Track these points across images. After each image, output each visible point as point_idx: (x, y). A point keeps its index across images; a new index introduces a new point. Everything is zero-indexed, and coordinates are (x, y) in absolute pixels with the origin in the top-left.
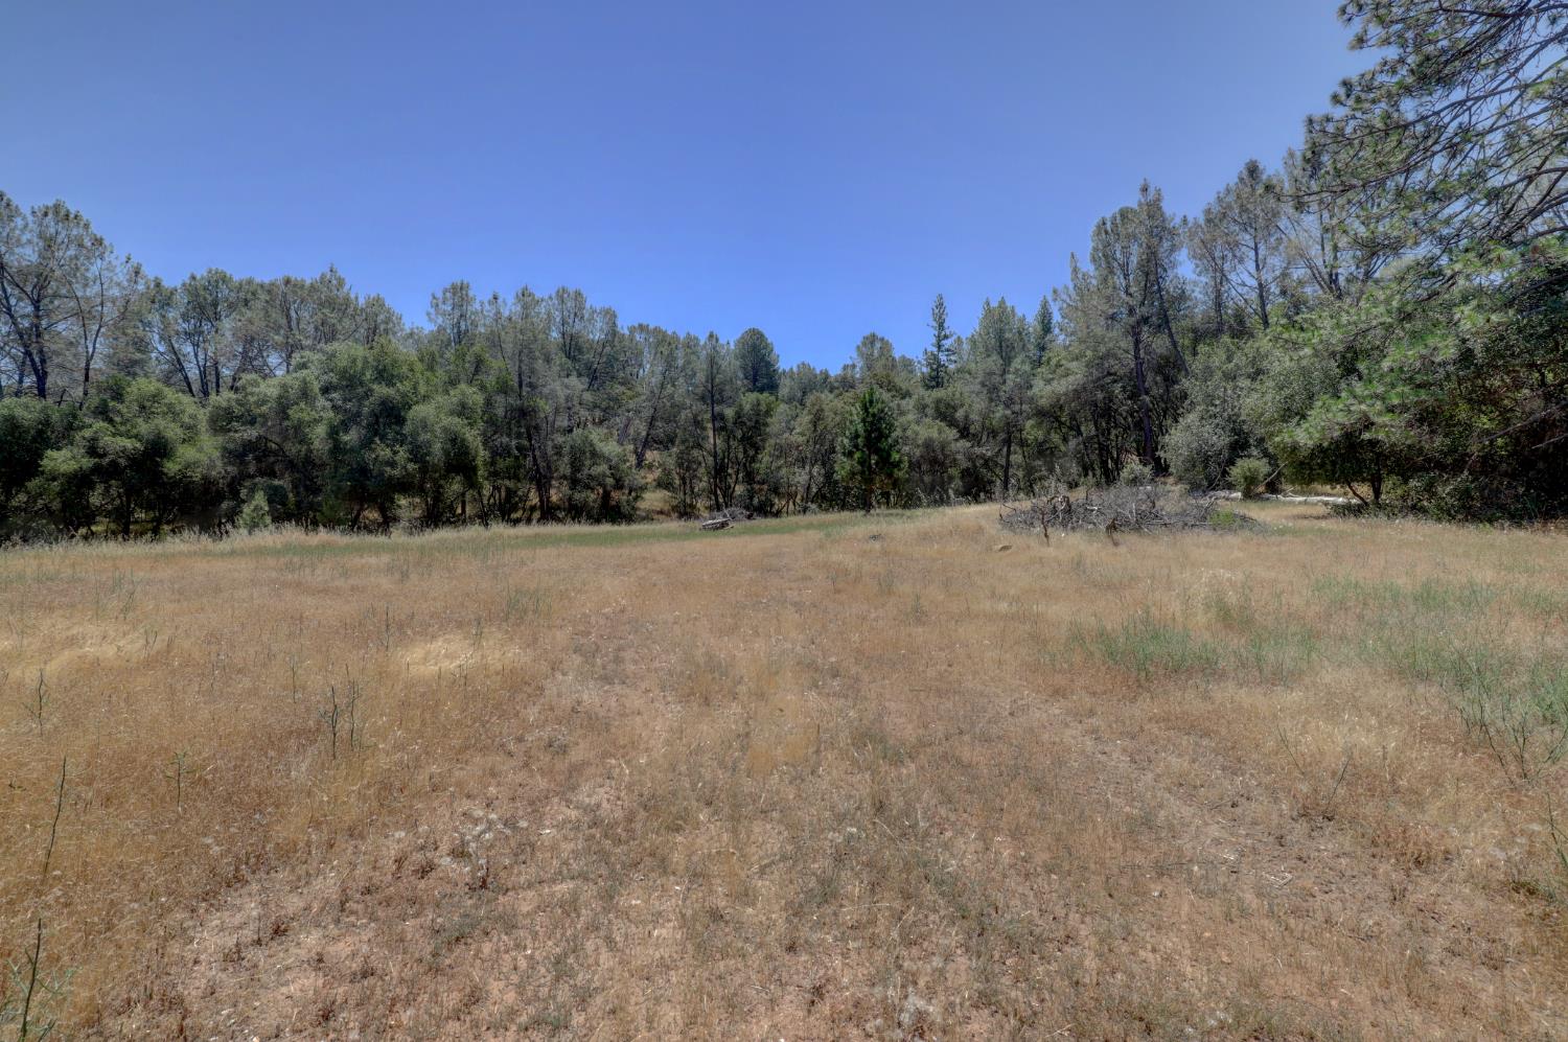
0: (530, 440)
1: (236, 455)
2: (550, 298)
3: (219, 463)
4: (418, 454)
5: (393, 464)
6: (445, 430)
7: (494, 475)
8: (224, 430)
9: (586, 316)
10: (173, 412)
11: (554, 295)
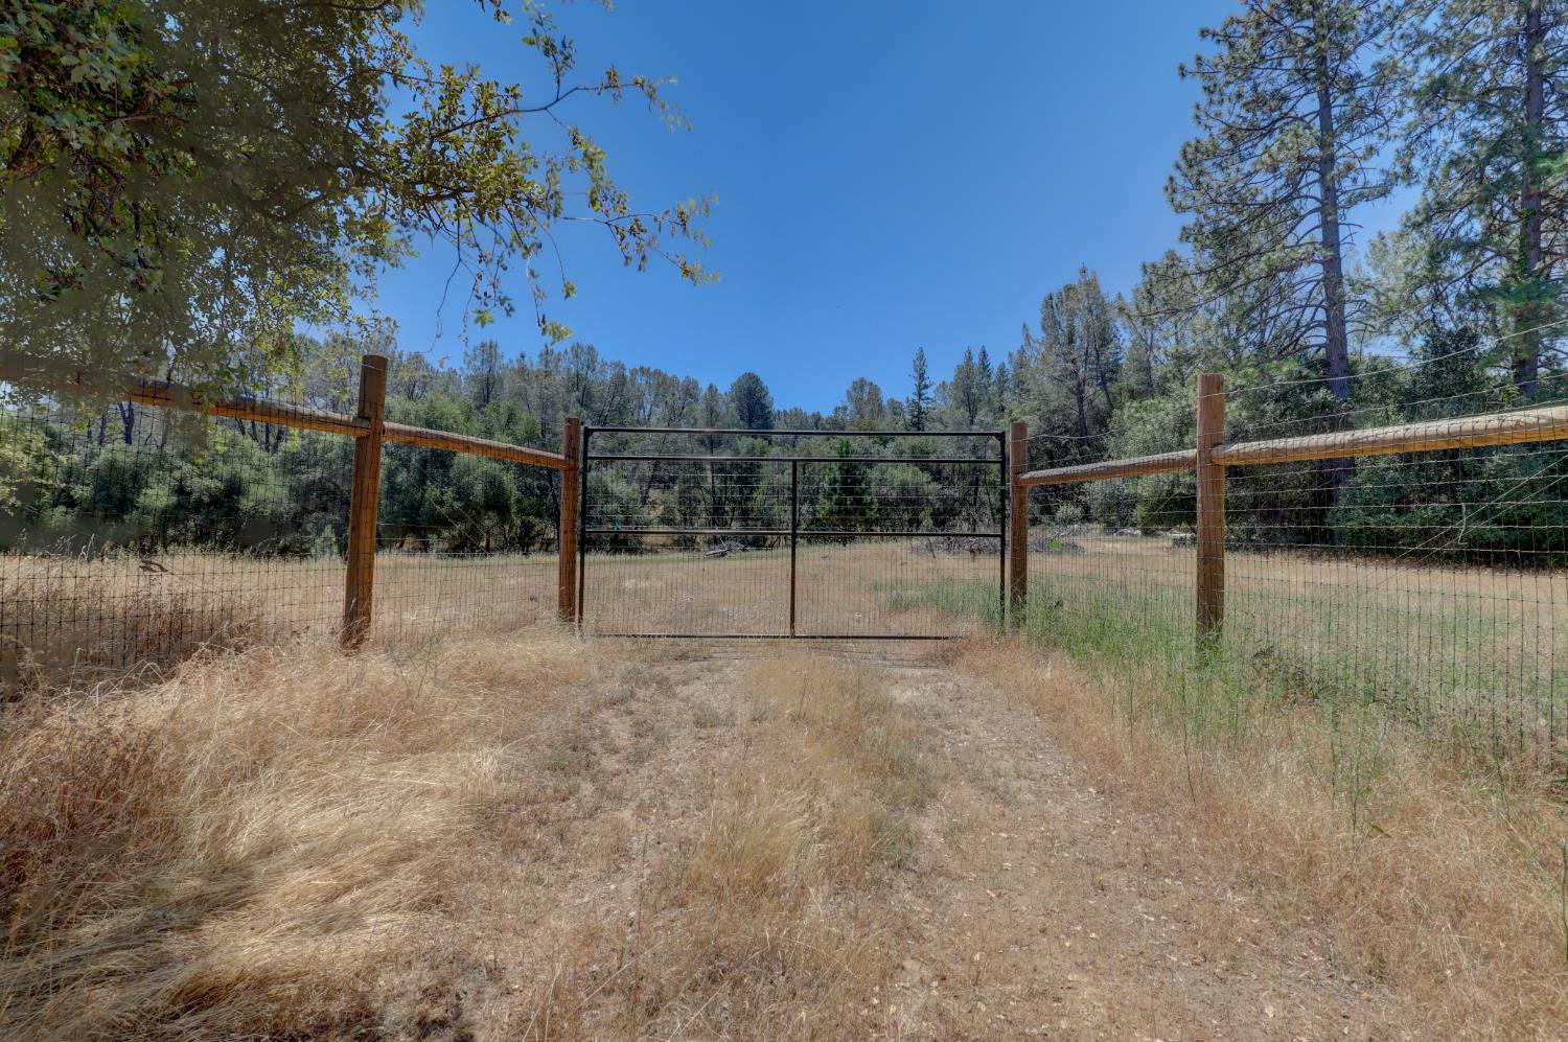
0: (550, 481)
1: (302, 493)
2: (566, 352)
3: (286, 501)
4: (462, 494)
5: (442, 503)
6: (484, 473)
7: (521, 512)
8: (292, 472)
9: (598, 368)
10: (245, 456)
11: (569, 350)
